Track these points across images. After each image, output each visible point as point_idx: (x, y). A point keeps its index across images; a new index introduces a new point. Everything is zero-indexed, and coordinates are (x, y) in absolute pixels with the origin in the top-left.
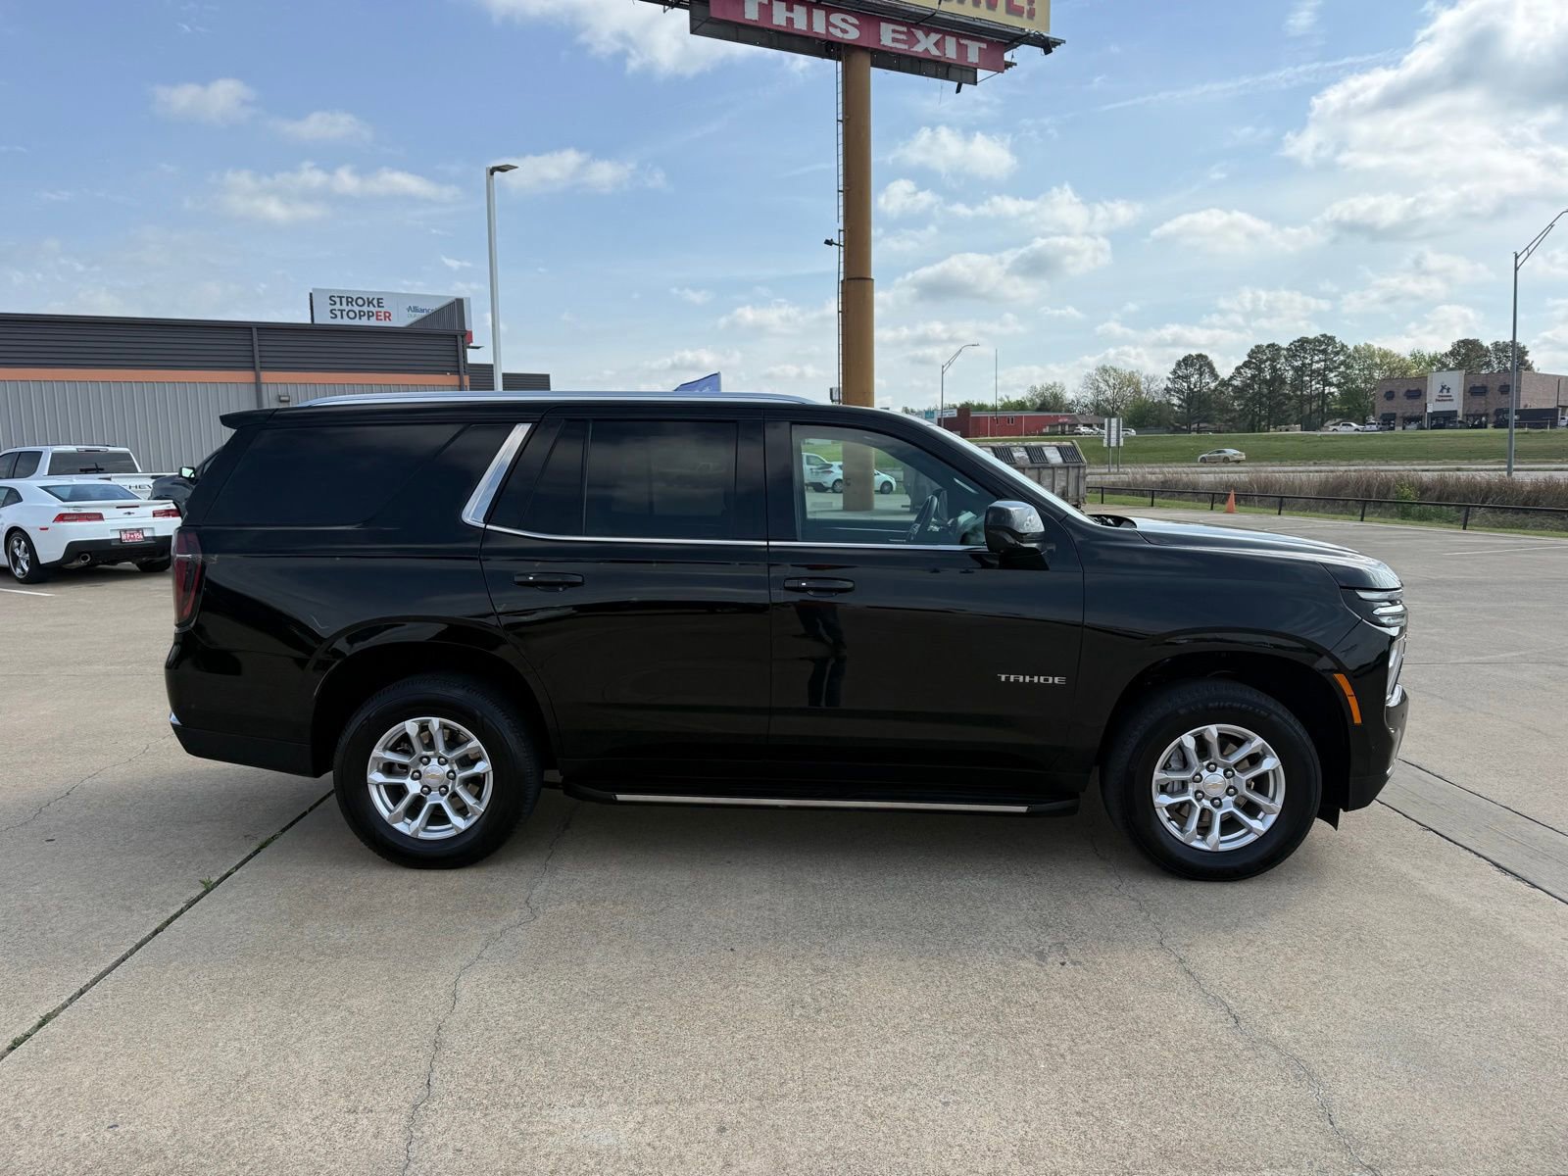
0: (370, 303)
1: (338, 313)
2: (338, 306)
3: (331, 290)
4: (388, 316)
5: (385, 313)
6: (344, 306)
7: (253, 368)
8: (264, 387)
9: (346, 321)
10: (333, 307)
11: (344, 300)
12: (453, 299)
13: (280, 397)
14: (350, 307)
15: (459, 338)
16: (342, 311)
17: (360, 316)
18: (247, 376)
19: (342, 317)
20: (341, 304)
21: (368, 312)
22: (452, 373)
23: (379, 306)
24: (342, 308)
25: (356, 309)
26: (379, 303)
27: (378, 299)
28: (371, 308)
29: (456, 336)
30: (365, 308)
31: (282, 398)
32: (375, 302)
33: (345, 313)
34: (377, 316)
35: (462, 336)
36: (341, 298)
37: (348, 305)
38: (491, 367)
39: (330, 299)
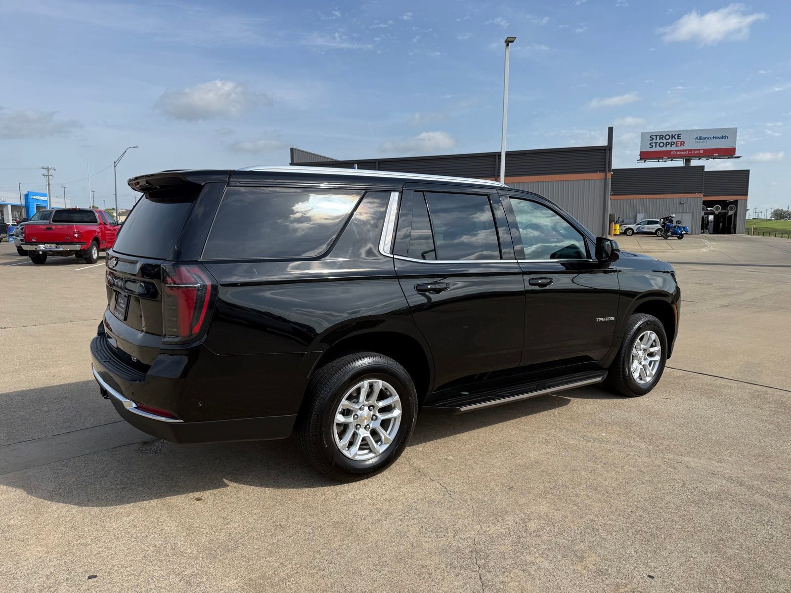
0: (673, 137)
1: (654, 145)
2: (654, 141)
3: (651, 132)
4: (683, 144)
5: (681, 142)
6: (658, 141)
9: (658, 149)
10: (652, 141)
11: (658, 137)
14: (661, 141)
16: (656, 143)
17: (666, 145)
19: (656, 147)
20: (656, 139)
21: (671, 142)
23: (678, 139)
24: (656, 141)
25: (665, 141)
26: (678, 136)
27: (678, 135)
28: (674, 140)
30: (670, 141)
32: (676, 137)
33: (658, 144)
34: (677, 144)
36: (656, 136)
37: (660, 140)
38: (703, 167)
39: (651, 137)
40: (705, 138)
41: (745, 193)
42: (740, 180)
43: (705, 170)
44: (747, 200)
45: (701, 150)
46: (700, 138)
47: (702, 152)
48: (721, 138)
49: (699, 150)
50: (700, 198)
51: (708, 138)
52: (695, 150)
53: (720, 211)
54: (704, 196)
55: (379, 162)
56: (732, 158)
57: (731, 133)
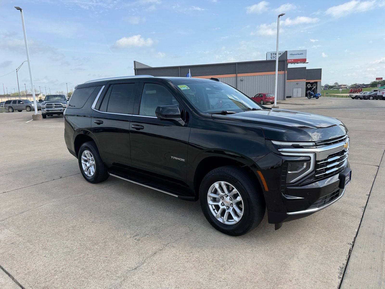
0: (280, 54)
3: (270, 52)
7: (236, 73)
8: (238, 77)
10: (272, 56)
11: (274, 54)
12: (285, 51)
13: (241, 80)
15: (285, 61)
16: (273, 57)
18: (234, 75)
19: (273, 58)
22: (283, 70)
24: (273, 56)
29: (284, 61)
31: (242, 80)
33: (274, 57)
35: (286, 61)
36: (273, 53)
37: (275, 55)
38: (305, 68)
39: (271, 54)
40: (294, 55)
41: (320, 79)
42: (317, 73)
43: (306, 69)
44: (321, 81)
45: (292, 60)
46: (292, 54)
47: (293, 60)
48: (300, 54)
49: (291, 60)
50: (304, 81)
51: (295, 55)
52: (290, 60)
53: (310, 86)
54: (306, 80)
55: (180, 68)
56: (305, 63)
57: (304, 52)
